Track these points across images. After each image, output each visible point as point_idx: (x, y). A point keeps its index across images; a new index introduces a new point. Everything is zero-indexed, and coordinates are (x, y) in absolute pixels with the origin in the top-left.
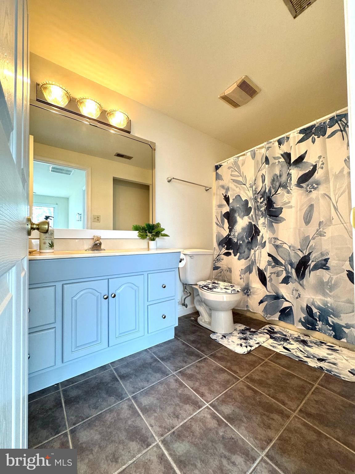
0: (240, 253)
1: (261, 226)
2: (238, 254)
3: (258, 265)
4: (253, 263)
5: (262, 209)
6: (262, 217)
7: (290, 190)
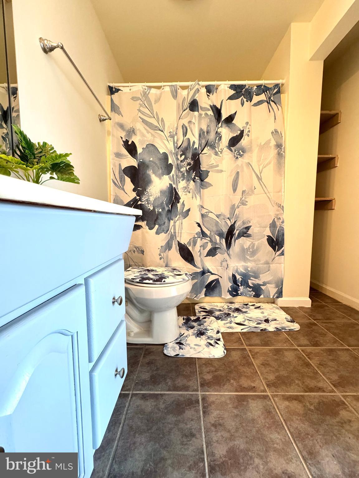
0: (160, 225)
1: (181, 191)
2: (157, 226)
3: (178, 239)
4: (173, 237)
5: (182, 170)
6: (183, 180)
7: (218, 152)
